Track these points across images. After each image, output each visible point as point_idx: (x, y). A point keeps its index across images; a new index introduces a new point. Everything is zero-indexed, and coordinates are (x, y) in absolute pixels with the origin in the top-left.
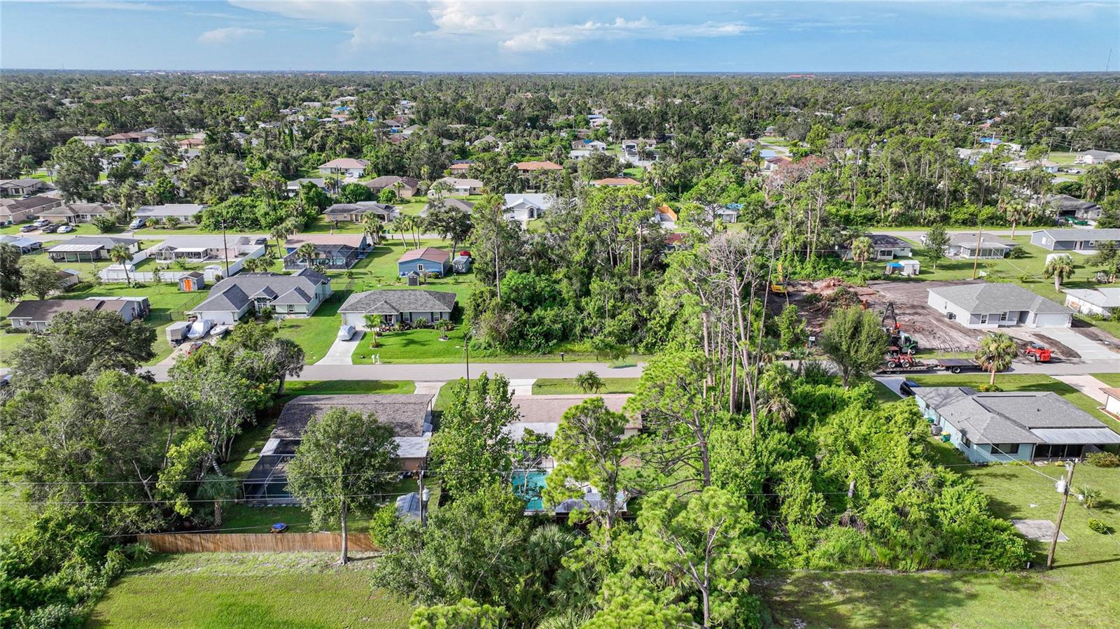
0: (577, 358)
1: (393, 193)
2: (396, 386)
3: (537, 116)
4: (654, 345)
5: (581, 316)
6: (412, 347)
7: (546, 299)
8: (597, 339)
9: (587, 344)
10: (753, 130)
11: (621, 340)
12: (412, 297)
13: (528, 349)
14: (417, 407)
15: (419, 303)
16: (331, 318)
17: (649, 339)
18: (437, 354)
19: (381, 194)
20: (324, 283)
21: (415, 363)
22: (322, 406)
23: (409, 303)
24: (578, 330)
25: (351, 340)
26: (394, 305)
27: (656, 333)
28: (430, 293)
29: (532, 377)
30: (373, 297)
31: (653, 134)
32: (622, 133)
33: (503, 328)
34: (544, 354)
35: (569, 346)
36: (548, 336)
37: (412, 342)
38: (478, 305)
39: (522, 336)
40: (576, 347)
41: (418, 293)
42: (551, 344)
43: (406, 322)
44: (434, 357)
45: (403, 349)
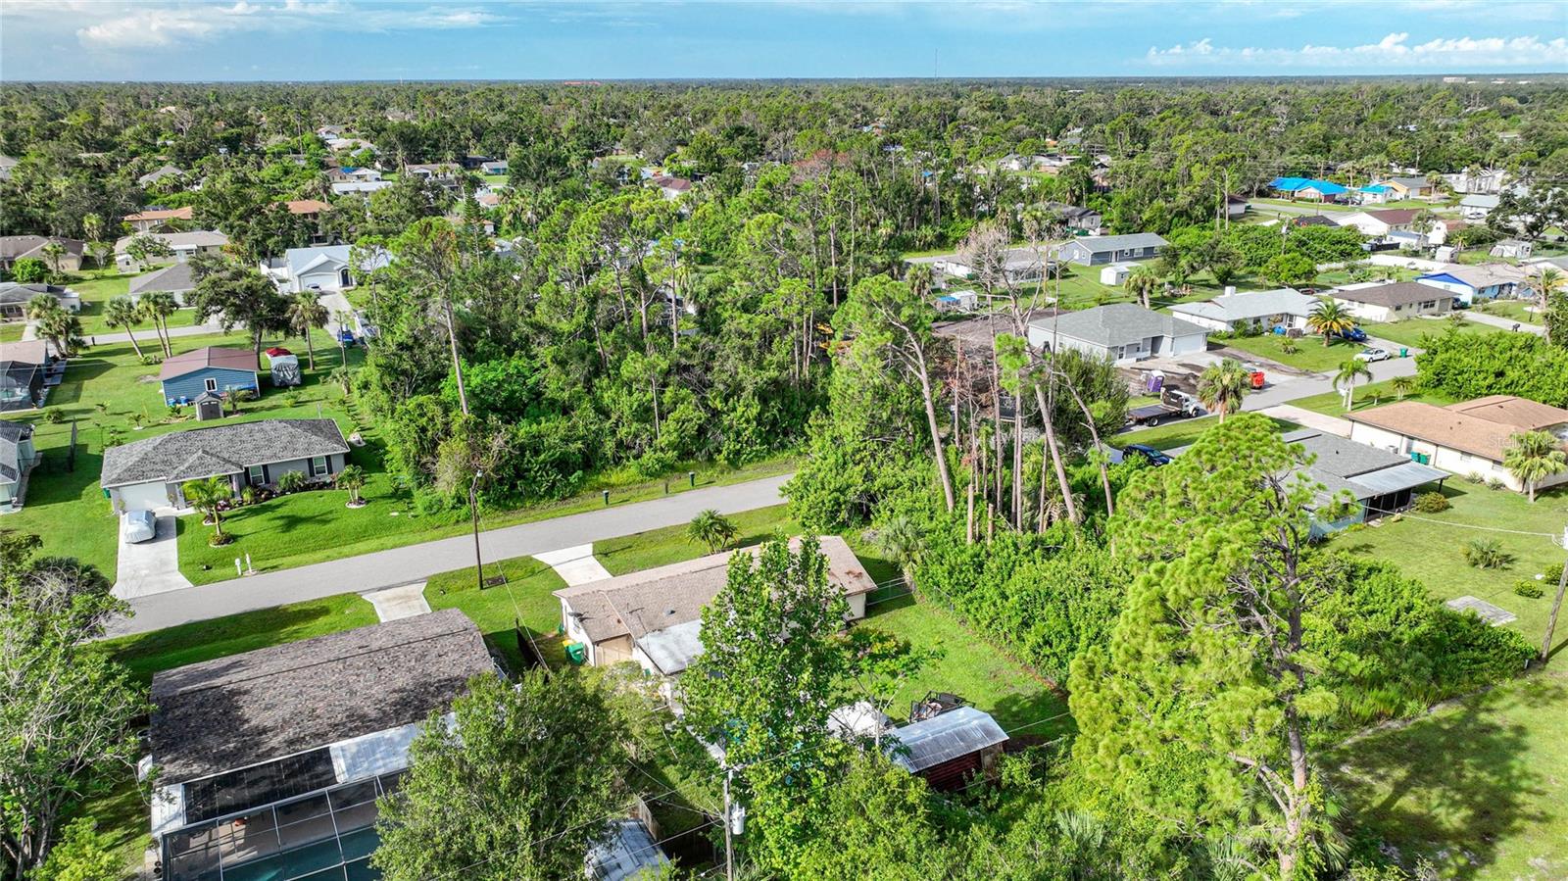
0: (625, 496)
1: (42, 265)
2: (324, 611)
3: (239, 135)
4: (738, 453)
5: (608, 425)
6: (301, 530)
7: (525, 405)
8: (649, 457)
9: (631, 471)
10: (597, 145)
11: (686, 454)
12: (258, 436)
13: (533, 494)
14: (461, 640)
15: (278, 445)
16: (77, 502)
17: (728, 446)
18: (361, 535)
19: (17, 269)
20: (23, 438)
21: (328, 558)
22: (247, 686)
23: (257, 448)
24: (609, 446)
25: (155, 538)
26: (226, 456)
27: (738, 434)
28: (291, 423)
29: (584, 542)
30: (172, 447)
31: (449, 155)
32: (400, 155)
33: (488, 463)
34: (564, 498)
35: (602, 479)
36: (563, 465)
37: (292, 522)
38: (424, 430)
39: (520, 473)
40: (615, 476)
41: (266, 426)
42: (573, 479)
43: (259, 487)
44: (357, 539)
45: (287, 537)
